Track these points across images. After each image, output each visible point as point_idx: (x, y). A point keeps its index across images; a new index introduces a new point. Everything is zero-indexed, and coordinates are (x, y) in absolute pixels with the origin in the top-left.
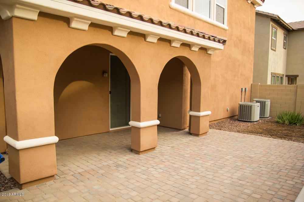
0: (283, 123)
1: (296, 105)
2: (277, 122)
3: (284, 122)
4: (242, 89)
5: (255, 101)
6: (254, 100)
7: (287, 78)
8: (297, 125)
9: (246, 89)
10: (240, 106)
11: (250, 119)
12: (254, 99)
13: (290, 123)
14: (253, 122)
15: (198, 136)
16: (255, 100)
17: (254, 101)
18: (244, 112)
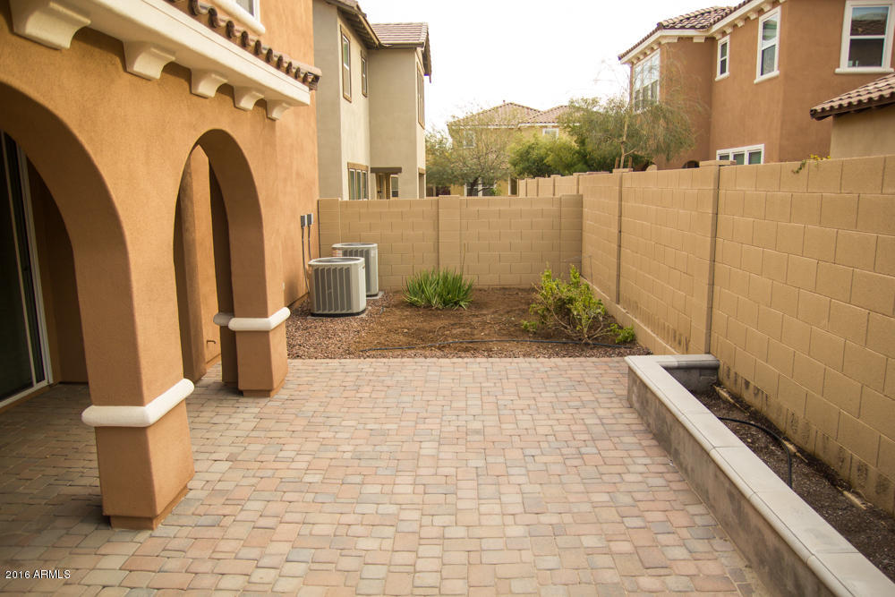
0: (429, 306)
1: (438, 252)
2: (412, 305)
3: (429, 301)
4: (303, 218)
5: (341, 252)
6: (335, 249)
7: (374, 175)
8: (460, 306)
9: (309, 216)
10: (316, 271)
11: (350, 305)
12: (335, 246)
13: (445, 303)
14: (358, 314)
15: (269, 396)
16: (339, 249)
17: (338, 252)
18: (329, 288)
